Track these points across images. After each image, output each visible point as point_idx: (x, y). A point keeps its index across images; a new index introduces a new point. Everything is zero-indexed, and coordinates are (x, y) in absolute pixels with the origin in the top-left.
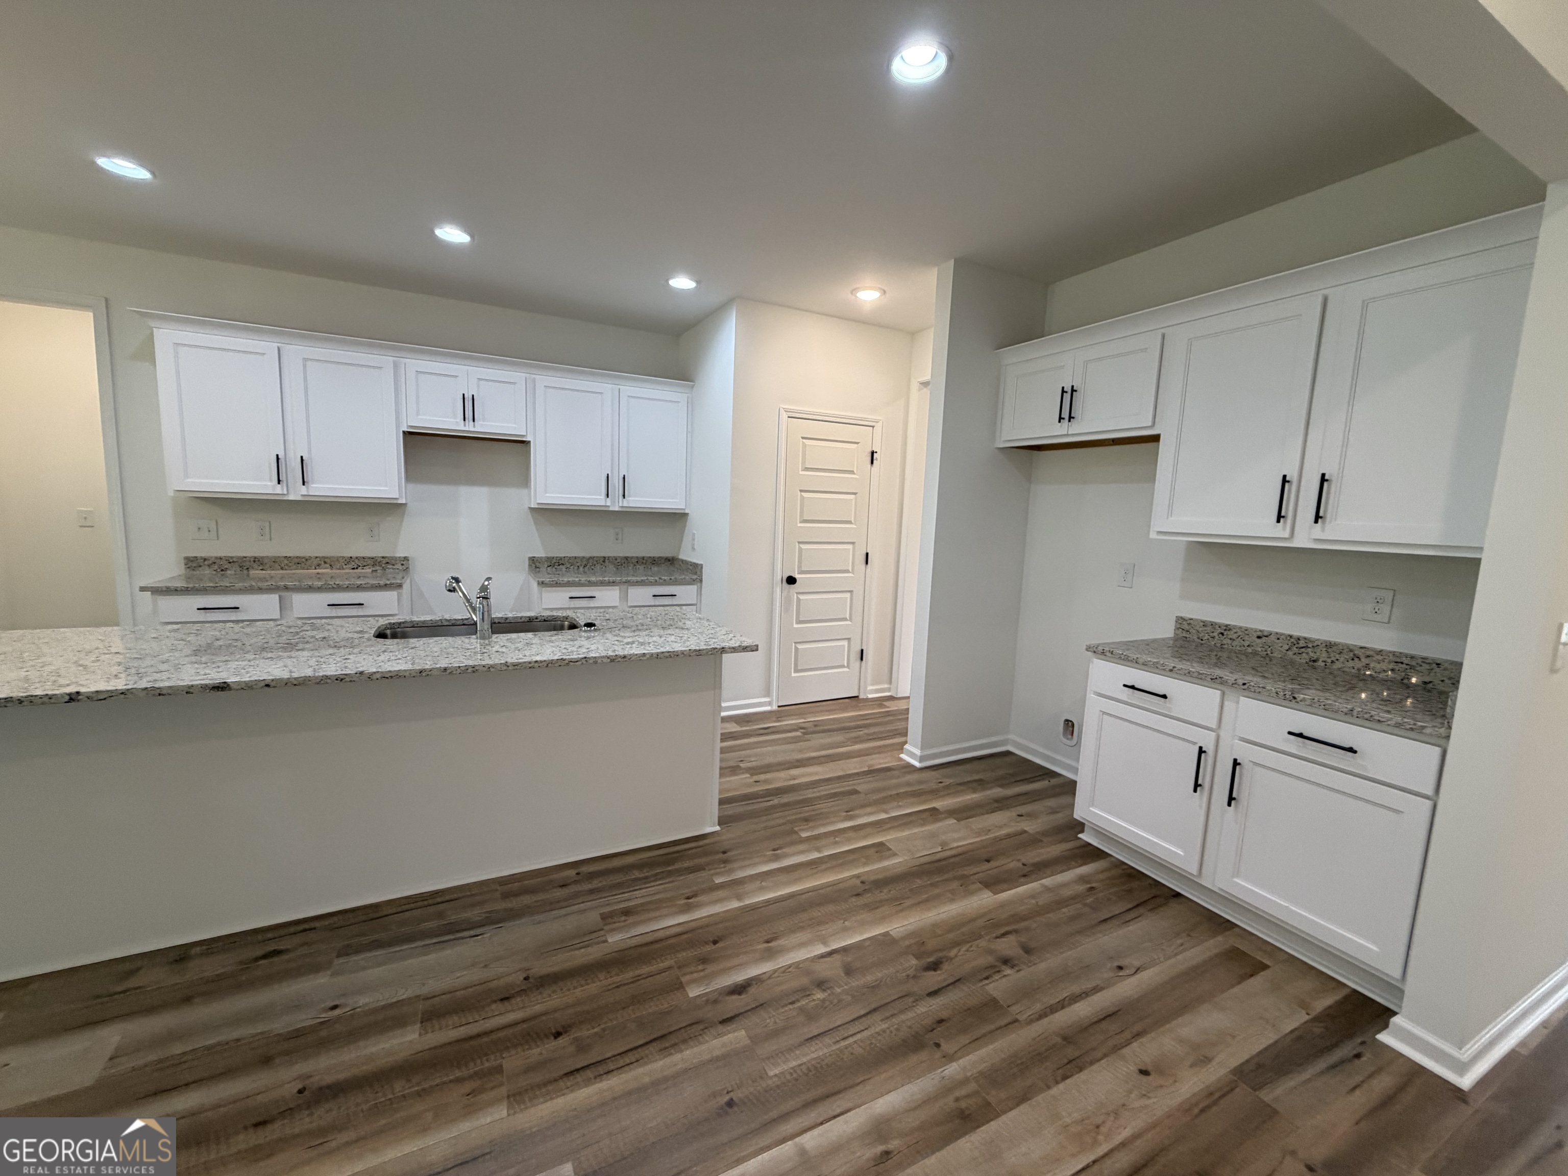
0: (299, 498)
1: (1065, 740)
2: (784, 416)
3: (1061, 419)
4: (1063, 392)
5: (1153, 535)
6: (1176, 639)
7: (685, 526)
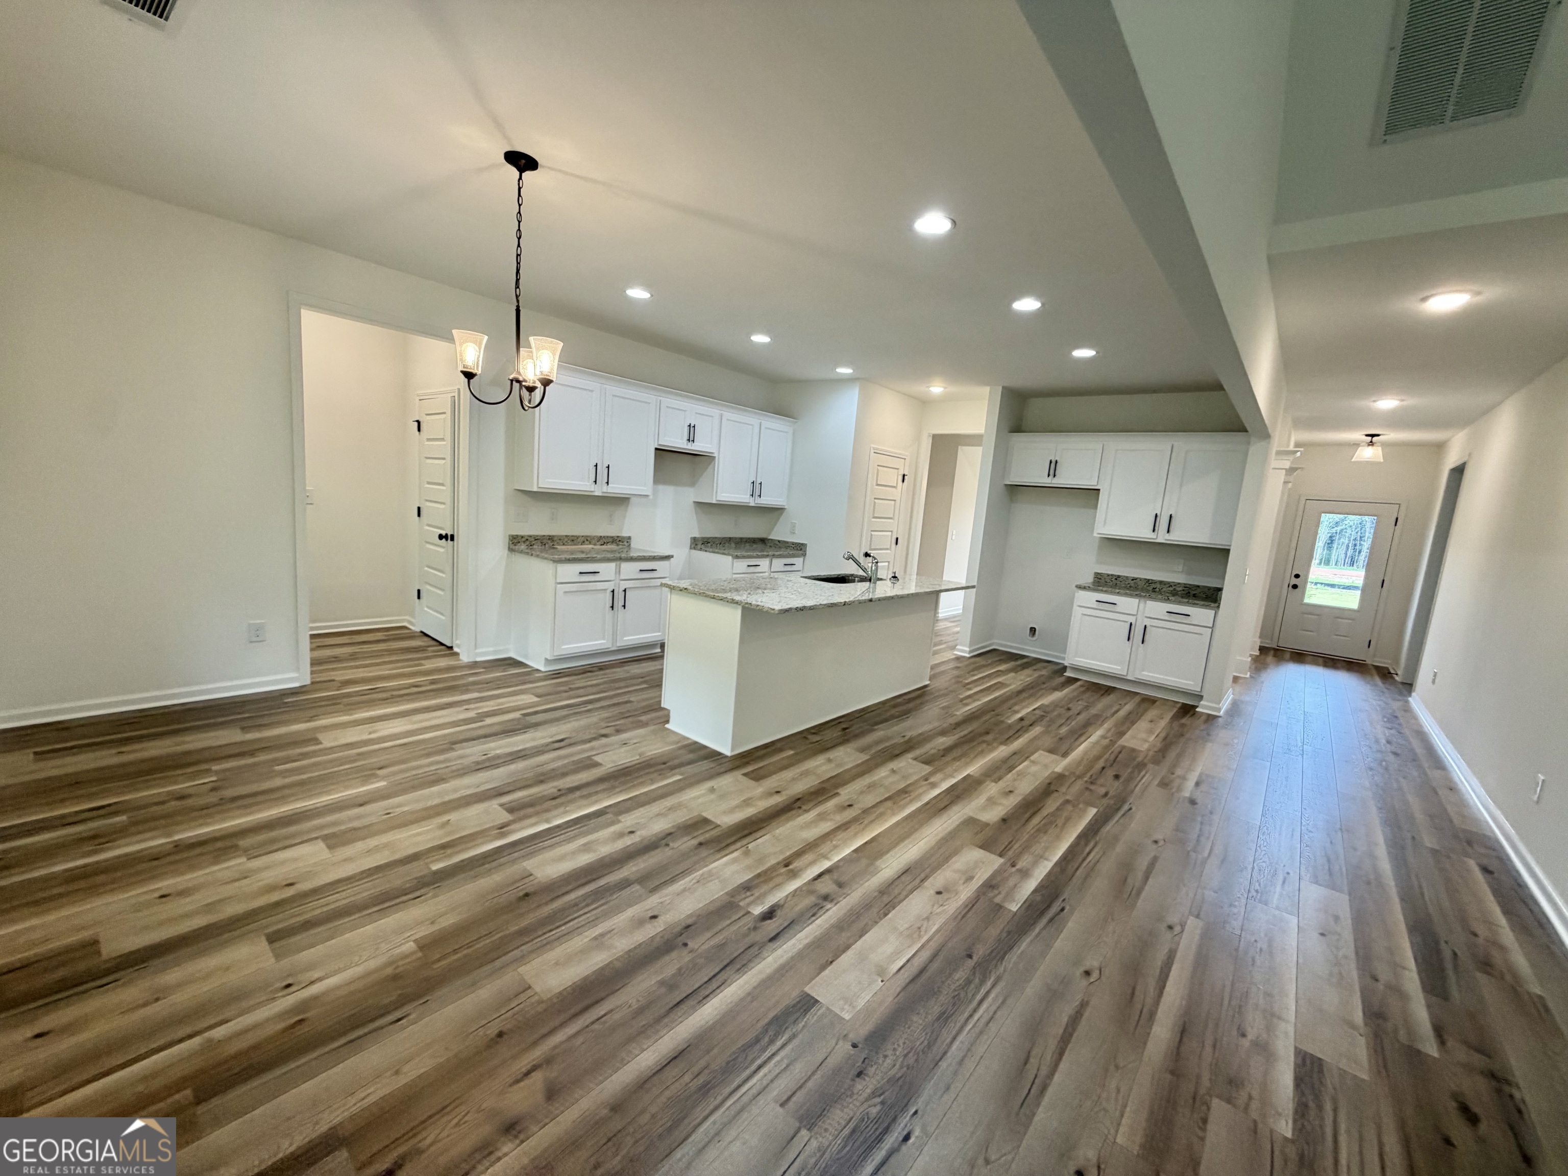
0: (600, 494)
1: (1030, 638)
2: (872, 451)
3: (1049, 475)
4: (1051, 462)
5: (1095, 535)
6: (1094, 582)
7: (779, 519)
